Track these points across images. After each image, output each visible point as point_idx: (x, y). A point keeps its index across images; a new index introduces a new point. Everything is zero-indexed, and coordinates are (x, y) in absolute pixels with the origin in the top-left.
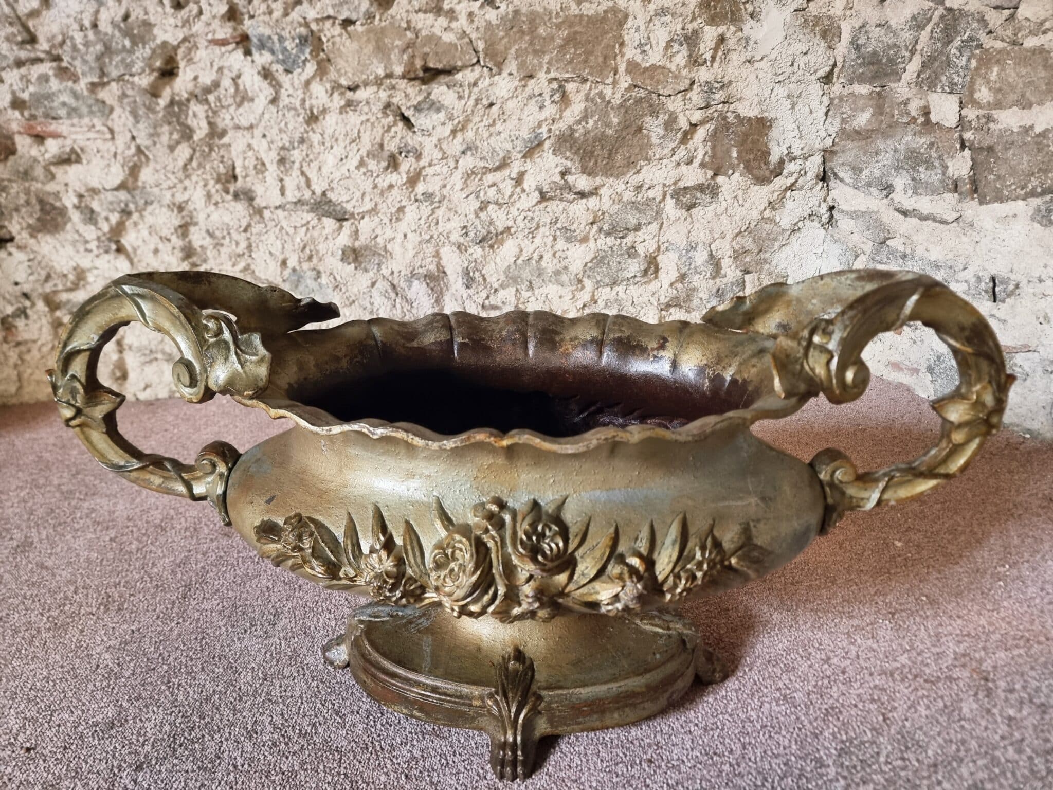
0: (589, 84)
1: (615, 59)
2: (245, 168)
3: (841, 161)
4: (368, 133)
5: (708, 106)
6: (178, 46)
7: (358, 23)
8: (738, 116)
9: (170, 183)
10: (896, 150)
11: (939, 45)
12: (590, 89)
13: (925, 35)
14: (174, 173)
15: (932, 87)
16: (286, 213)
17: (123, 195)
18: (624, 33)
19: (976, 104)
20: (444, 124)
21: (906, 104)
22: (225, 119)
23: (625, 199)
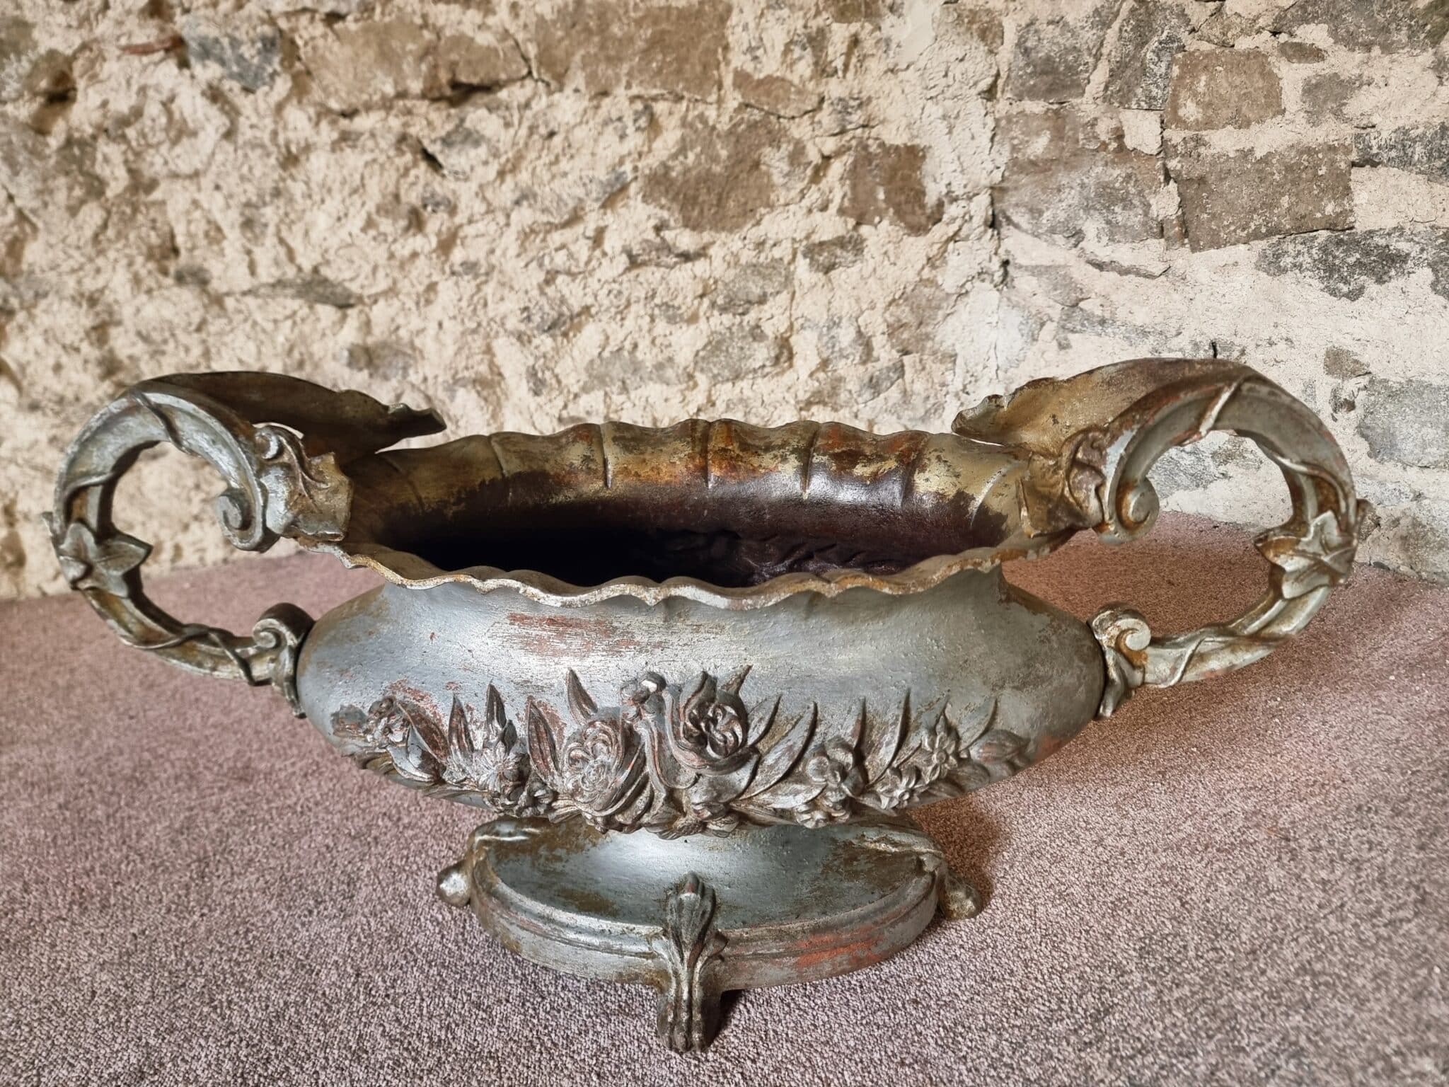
0: (684, 104)
1: (718, 68)
2: (190, 235)
3: (1014, 200)
4: (376, 179)
5: (843, 132)
6: (74, 57)
7: (350, 18)
8: (882, 145)
9: (73, 263)
10: (1083, 186)
11: (1131, 47)
12: (687, 110)
13: (1112, 34)
14: (78, 248)
15: (1124, 101)
16: (260, 301)
18: (728, 32)
19: (1181, 123)
20: (486, 163)
21: (1093, 125)
22: (154, 164)
23: (743, 261)
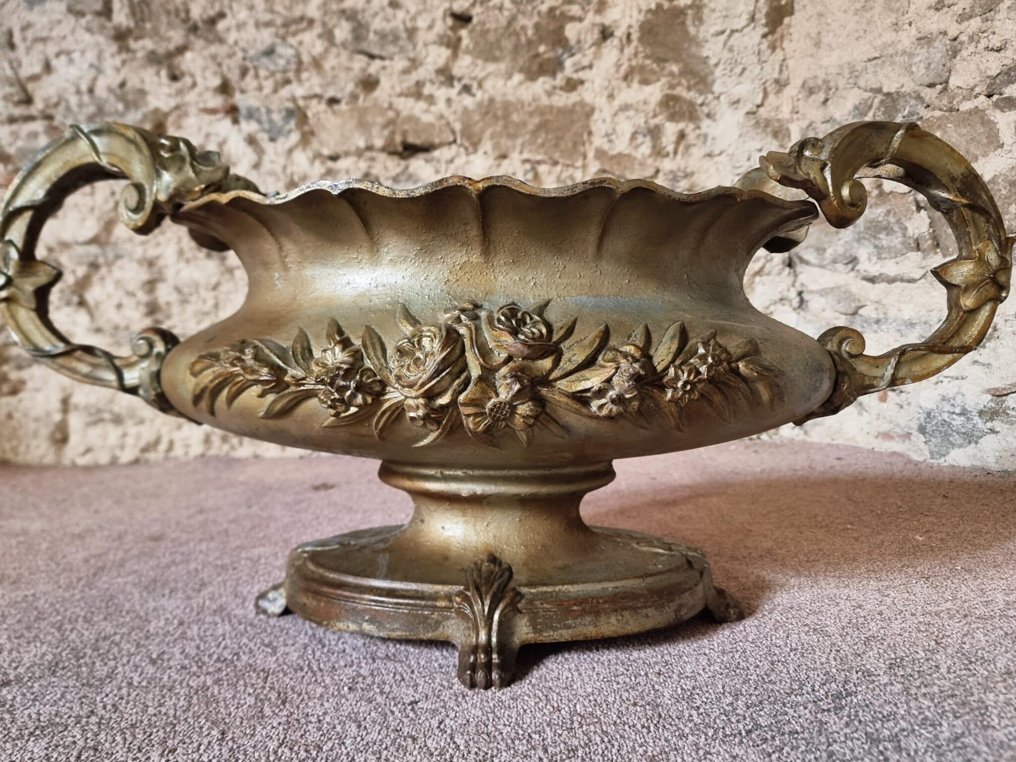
0: (559, 168)
1: (584, 144)
6: (169, 113)
7: (343, 102)
12: (562, 172)
17: (94, 249)
18: (592, 124)
